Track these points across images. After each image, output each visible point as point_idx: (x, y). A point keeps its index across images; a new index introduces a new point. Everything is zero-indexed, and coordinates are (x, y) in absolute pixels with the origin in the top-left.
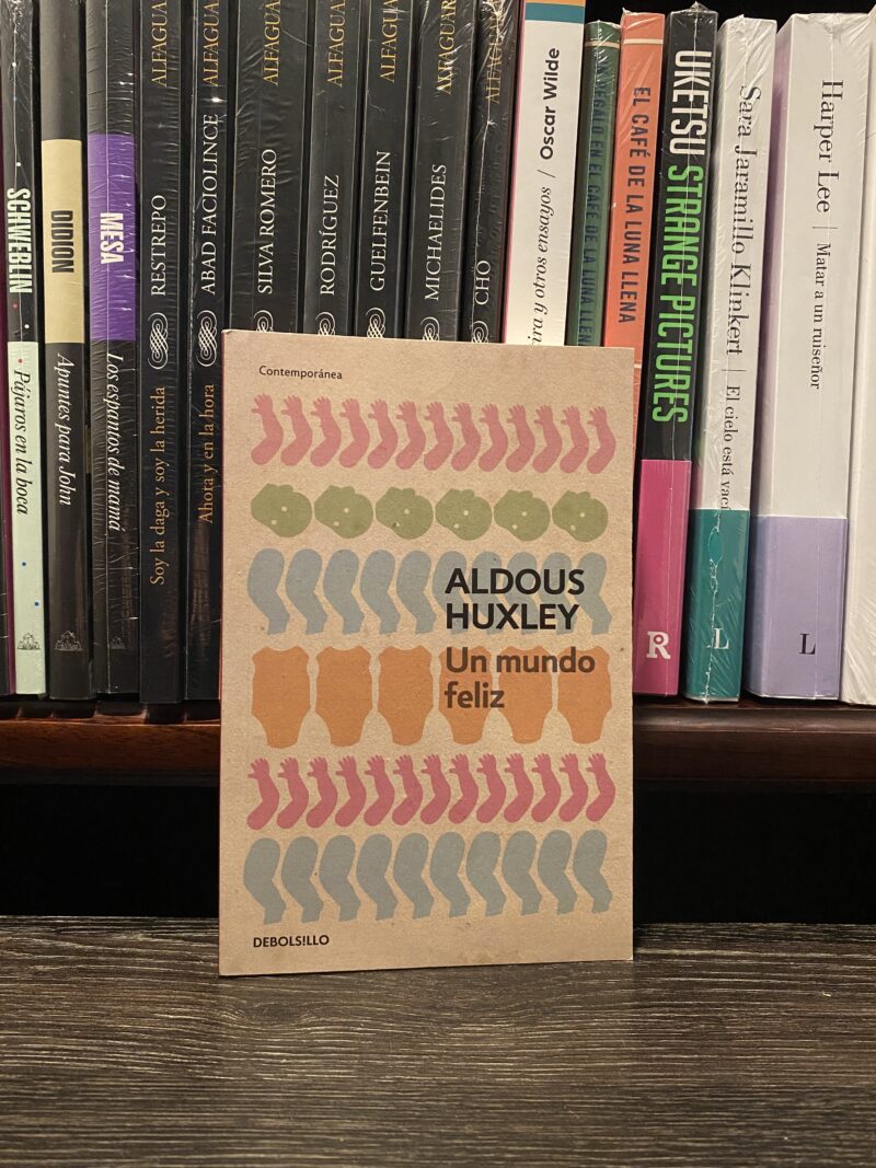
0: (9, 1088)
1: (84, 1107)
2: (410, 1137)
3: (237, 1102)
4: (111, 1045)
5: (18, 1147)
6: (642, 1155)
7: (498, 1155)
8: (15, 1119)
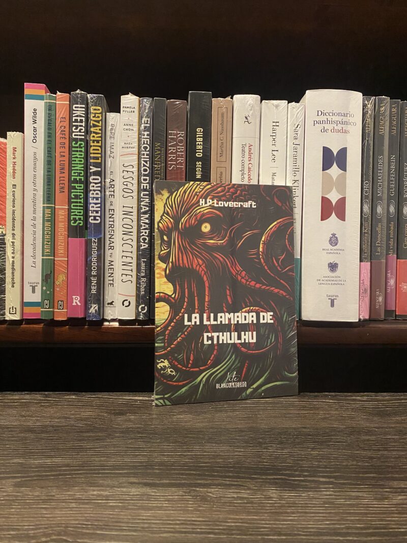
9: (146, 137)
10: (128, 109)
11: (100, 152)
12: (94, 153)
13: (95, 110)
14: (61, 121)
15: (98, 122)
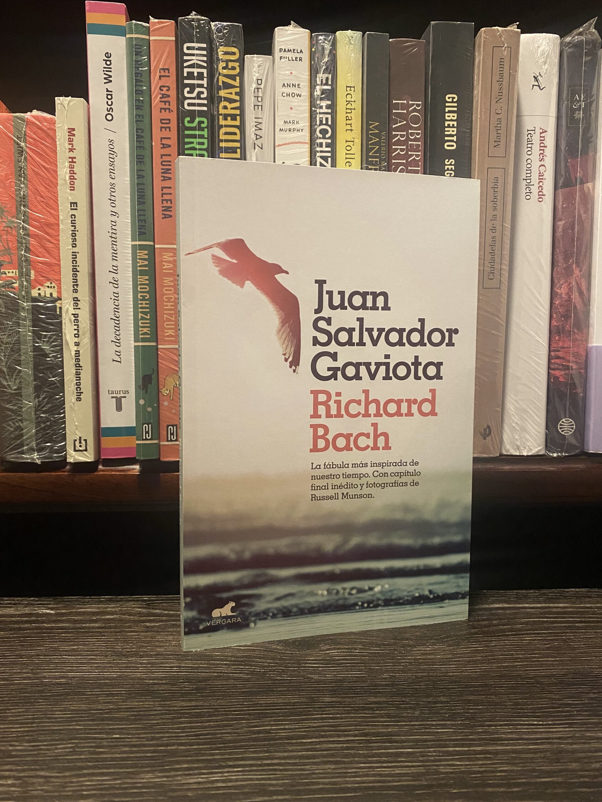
0: (165, 687)
1: (215, 696)
2: (412, 704)
3: (303, 690)
4: (213, 664)
5: (187, 718)
6: (546, 708)
7: (466, 711)
8: (177, 703)
9: (324, 110)
10: (290, 55)
11: (238, 137)
12: (226, 141)
13: (226, 53)
14: (160, 76)
15: (233, 77)
